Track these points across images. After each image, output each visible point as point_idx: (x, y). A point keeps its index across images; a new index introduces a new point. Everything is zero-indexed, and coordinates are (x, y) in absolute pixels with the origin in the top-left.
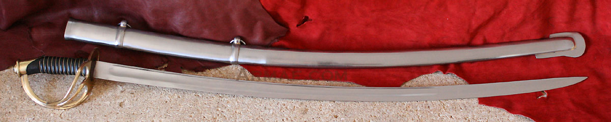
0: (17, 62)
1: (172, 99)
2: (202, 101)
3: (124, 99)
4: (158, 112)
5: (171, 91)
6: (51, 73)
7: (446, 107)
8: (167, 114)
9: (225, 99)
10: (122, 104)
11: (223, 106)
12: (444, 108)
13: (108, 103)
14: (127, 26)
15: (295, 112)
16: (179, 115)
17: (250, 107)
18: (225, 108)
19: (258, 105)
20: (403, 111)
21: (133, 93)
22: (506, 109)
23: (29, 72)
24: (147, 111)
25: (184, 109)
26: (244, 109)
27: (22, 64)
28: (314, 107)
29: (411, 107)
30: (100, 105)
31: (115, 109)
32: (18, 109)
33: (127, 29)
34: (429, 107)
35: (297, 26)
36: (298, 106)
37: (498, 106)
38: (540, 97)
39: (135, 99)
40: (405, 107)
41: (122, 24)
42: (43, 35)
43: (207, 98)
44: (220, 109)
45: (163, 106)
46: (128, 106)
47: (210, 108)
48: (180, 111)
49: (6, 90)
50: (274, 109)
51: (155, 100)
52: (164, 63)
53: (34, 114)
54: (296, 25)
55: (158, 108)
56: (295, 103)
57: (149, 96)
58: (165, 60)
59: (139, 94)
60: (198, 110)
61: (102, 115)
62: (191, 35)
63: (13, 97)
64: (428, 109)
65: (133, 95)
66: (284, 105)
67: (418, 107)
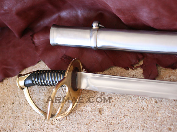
1: (149, 105)
4: (135, 121)
8: (145, 125)
10: (101, 110)
14: (99, 26)
16: (158, 126)
24: (125, 120)
25: (162, 119)
30: (82, 111)
31: (95, 116)
32: (24, 113)
33: (100, 29)
41: (95, 25)
42: (42, 40)
45: (140, 114)
46: (107, 113)
48: (158, 121)
51: (132, 106)
52: (139, 61)
53: (34, 119)
55: (135, 116)
57: (126, 100)
58: (140, 57)
59: (117, 99)
61: (84, 124)
62: (162, 28)
63: (21, 101)
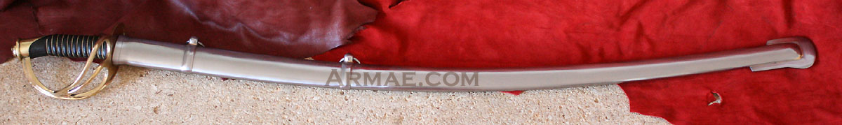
0: (17, 43)
1: (223, 103)
2: (263, 106)
3: (160, 102)
4: (204, 120)
5: (222, 93)
6: (61, 55)
7: (586, 116)
9: (294, 104)
10: (156, 109)
11: (290, 112)
12: (584, 117)
13: (139, 108)
15: (386, 121)
16: (233, 123)
17: (326, 115)
18: (294, 115)
19: (337, 112)
20: (530, 121)
21: (172, 95)
22: (666, 119)
23: (33, 54)
24: (191, 119)
25: (240, 117)
26: (318, 117)
27: (23, 45)
28: (412, 115)
29: (540, 116)
30: (128, 110)
31: (148, 116)
32: (21, 115)
33: (197, 48)
34: (563, 116)
35: (390, 7)
36: (389, 113)
37: (655, 115)
38: (711, 103)
39: (175, 102)
40: (532, 115)
42: (53, 17)
43: (270, 102)
44: (286, 117)
45: (211, 112)
46: (165, 113)
47: (273, 115)
48: (234, 119)
49: (4, 90)
50: (357, 117)
51: (200, 104)
54: (388, 6)
55: (205, 115)
56: (386, 110)
57: (192, 98)
59: (180, 96)
60: (258, 118)
64: (562, 118)
65: (171, 98)
66: (372, 112)
67: (549, 116)
